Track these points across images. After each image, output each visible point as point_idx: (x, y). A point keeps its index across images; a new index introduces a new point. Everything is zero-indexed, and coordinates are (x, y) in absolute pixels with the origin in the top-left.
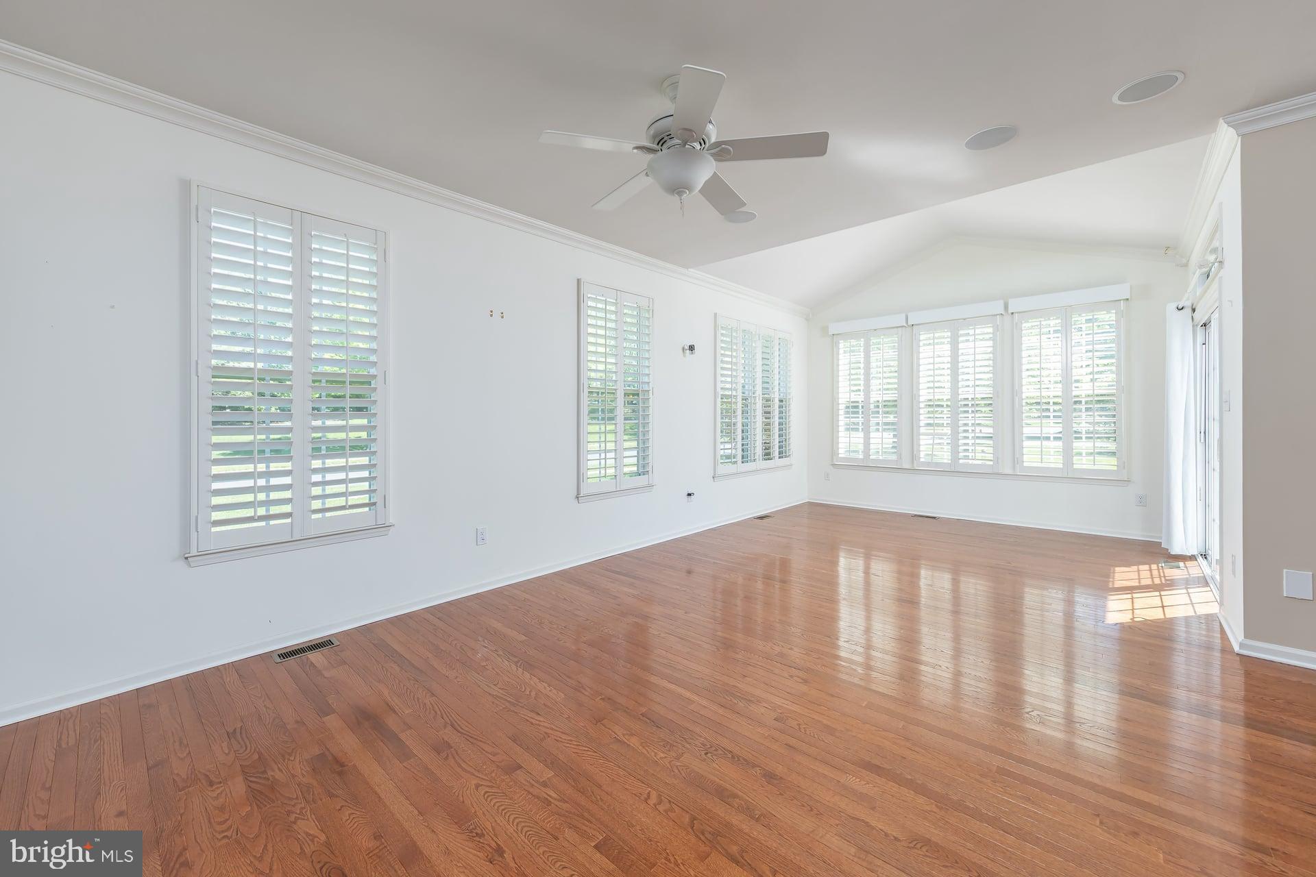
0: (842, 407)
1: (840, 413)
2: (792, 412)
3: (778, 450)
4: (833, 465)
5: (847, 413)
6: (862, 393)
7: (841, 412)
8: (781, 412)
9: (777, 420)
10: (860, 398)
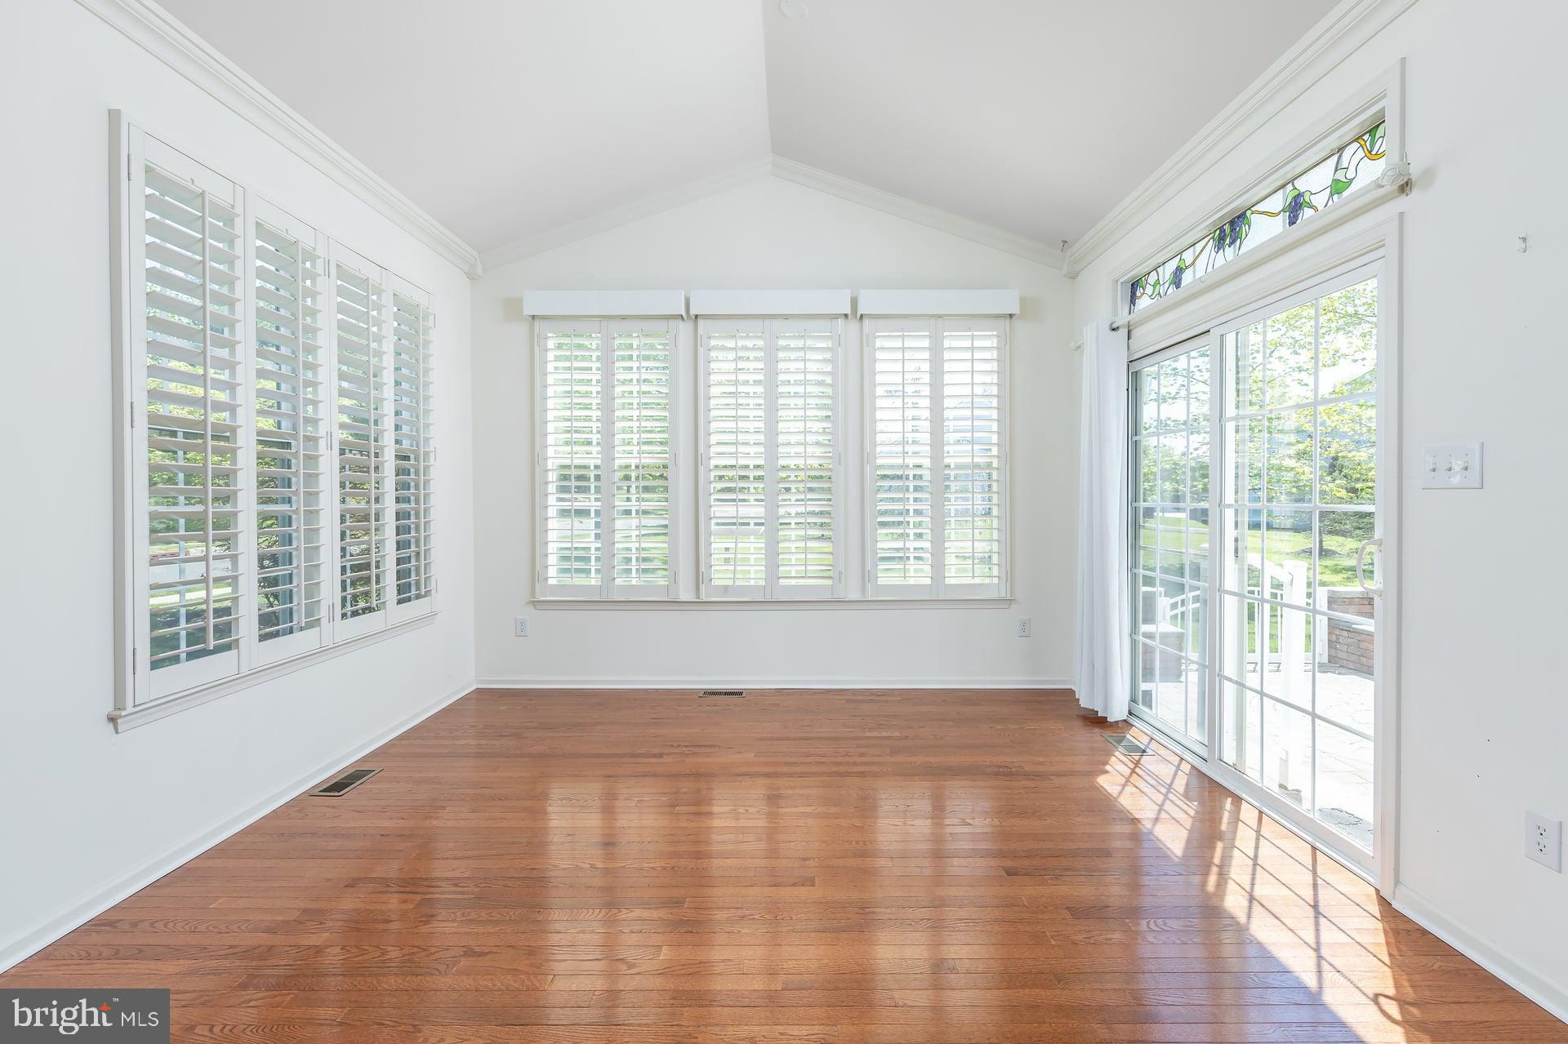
0: (552, 476)
1: (550, 491)
2: (434, 487)
3: (395, 583)
4: (535, 603)
5: (564, 489)
6: (595, 449)
7: (552, 488)
8: (402, 486)
9: (390, 507)
10: (591, 457)
